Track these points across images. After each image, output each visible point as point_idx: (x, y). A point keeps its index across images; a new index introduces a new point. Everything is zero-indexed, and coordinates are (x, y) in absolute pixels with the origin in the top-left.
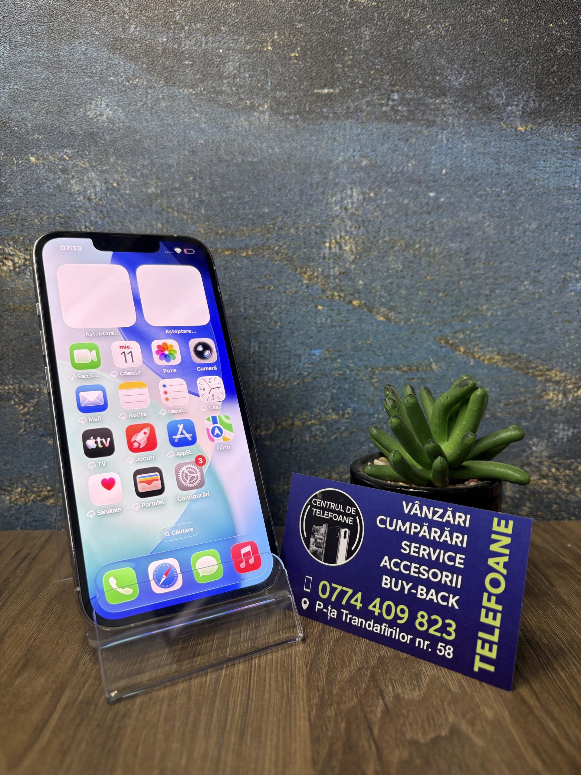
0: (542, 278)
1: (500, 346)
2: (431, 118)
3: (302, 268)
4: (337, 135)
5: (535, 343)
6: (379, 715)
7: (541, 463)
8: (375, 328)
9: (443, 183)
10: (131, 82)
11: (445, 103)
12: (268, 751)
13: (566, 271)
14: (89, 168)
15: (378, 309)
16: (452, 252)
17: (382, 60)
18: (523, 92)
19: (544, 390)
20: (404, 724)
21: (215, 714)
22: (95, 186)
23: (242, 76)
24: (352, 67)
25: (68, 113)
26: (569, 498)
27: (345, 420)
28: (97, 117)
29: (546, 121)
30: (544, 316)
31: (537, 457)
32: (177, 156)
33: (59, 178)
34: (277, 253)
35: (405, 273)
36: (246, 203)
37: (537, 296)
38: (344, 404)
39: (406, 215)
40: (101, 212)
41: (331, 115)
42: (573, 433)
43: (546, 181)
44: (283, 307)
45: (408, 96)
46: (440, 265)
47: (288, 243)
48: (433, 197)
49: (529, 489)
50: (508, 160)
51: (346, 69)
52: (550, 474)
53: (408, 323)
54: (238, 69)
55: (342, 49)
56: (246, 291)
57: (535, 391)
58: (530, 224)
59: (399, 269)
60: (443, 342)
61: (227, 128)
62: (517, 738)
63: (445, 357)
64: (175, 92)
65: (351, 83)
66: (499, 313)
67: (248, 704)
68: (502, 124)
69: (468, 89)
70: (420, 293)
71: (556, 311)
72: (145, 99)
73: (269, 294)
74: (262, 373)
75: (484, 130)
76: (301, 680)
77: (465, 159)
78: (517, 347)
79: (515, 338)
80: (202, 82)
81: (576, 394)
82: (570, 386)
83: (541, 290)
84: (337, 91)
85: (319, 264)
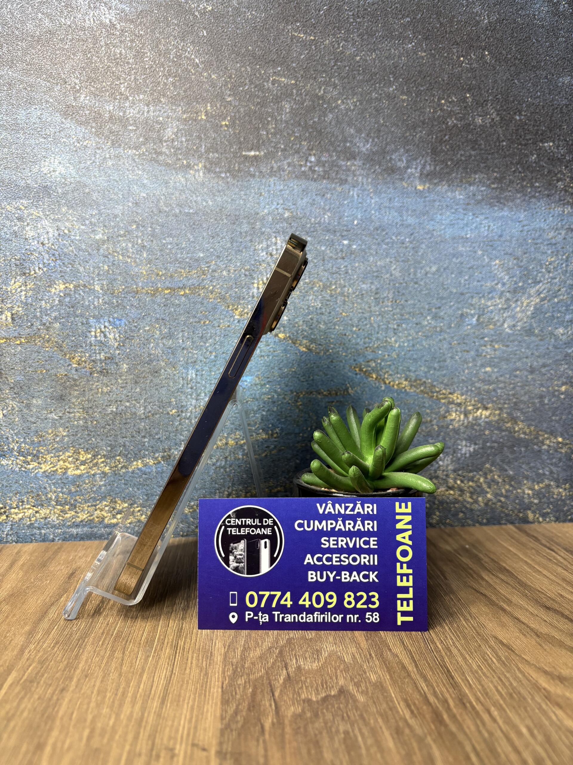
0: (442, 314)
1: (408, 373)
2: (343, 177)
3: (233, 305)
4: (263, 191)
5: (438, 370)
6: (281, 681)
7: (447, 476)
8: (299, 357)
9: (355, 232)
10: (81, 143)
11: (355, 165)
12: (185, 712)
13: (463, 308)
14: (42, 217)
15: (301, 341)
16: (364, 292)
17: (301, 129)
18: (421, 158)
19: (448, 411)
20: (302, 687)
21: (142, 686)
22: (48, 233)
23: (180, 139)
24: (275, 134)
25: (24, 169)
26: (473, 507)
27: (274, 439)
28: (50, 172)
29: (440, 181)
30: (445, 346)
31: (443, 471)
32: (121, 208)
33: (15, 225)
34: (212, 292)
35: (324, 310)
36: (183, 248)
37: (438, 329)
38: (272, 425)
39: (324, 260)
40: (54, 255)
41: (257, 174)
42: (474, 449)
43: (443, 232)
44: (217, 338)
45: (323, 159)
46: (353, 303)
47: (221, 284)
48: (346, 245)
49: (439, 501)
50: (410, 213)
51: (270, 136)
52: (456, 486)
53: (328, 353)
54: (176, 134)
55: (266, 119)
56: (184, 324)
57: (439, 412)
58: (430, 268)
59: (318, 307)
60: (357, 369)
61: (166, 183)
62: (393, 695)
63: (360, 383)
64: (120, 152)
65: (274, 147)
66: (406, 344)
67: (171, 677)
68: (404, 183)
69: (374, 153)
70: (337, 327)
71: (455, 342)
72: (93, 158)
73: (205, 327)
74: (199, 397)
75: (389, 188)
76: (219, 658)
77: (373, 212)
78: (421, 373)
79: (421, 366)
80: (144, 144)
81: (475, 415)
82: (470, 408)
83: (442, 324)
84: (262, 153)
85: (249, 301)
